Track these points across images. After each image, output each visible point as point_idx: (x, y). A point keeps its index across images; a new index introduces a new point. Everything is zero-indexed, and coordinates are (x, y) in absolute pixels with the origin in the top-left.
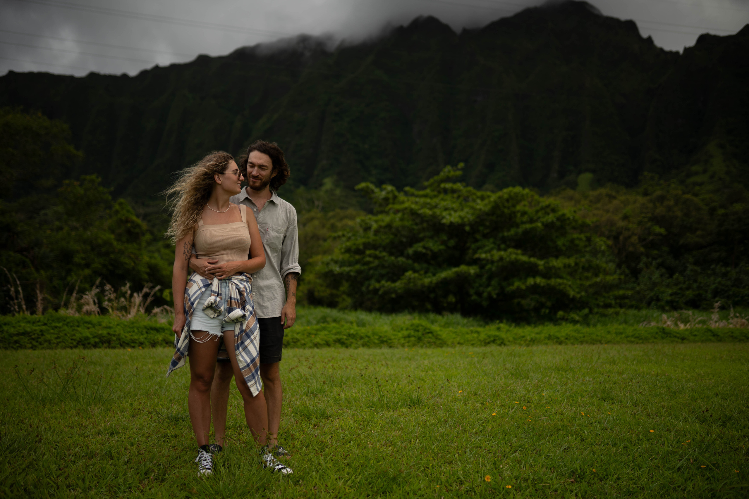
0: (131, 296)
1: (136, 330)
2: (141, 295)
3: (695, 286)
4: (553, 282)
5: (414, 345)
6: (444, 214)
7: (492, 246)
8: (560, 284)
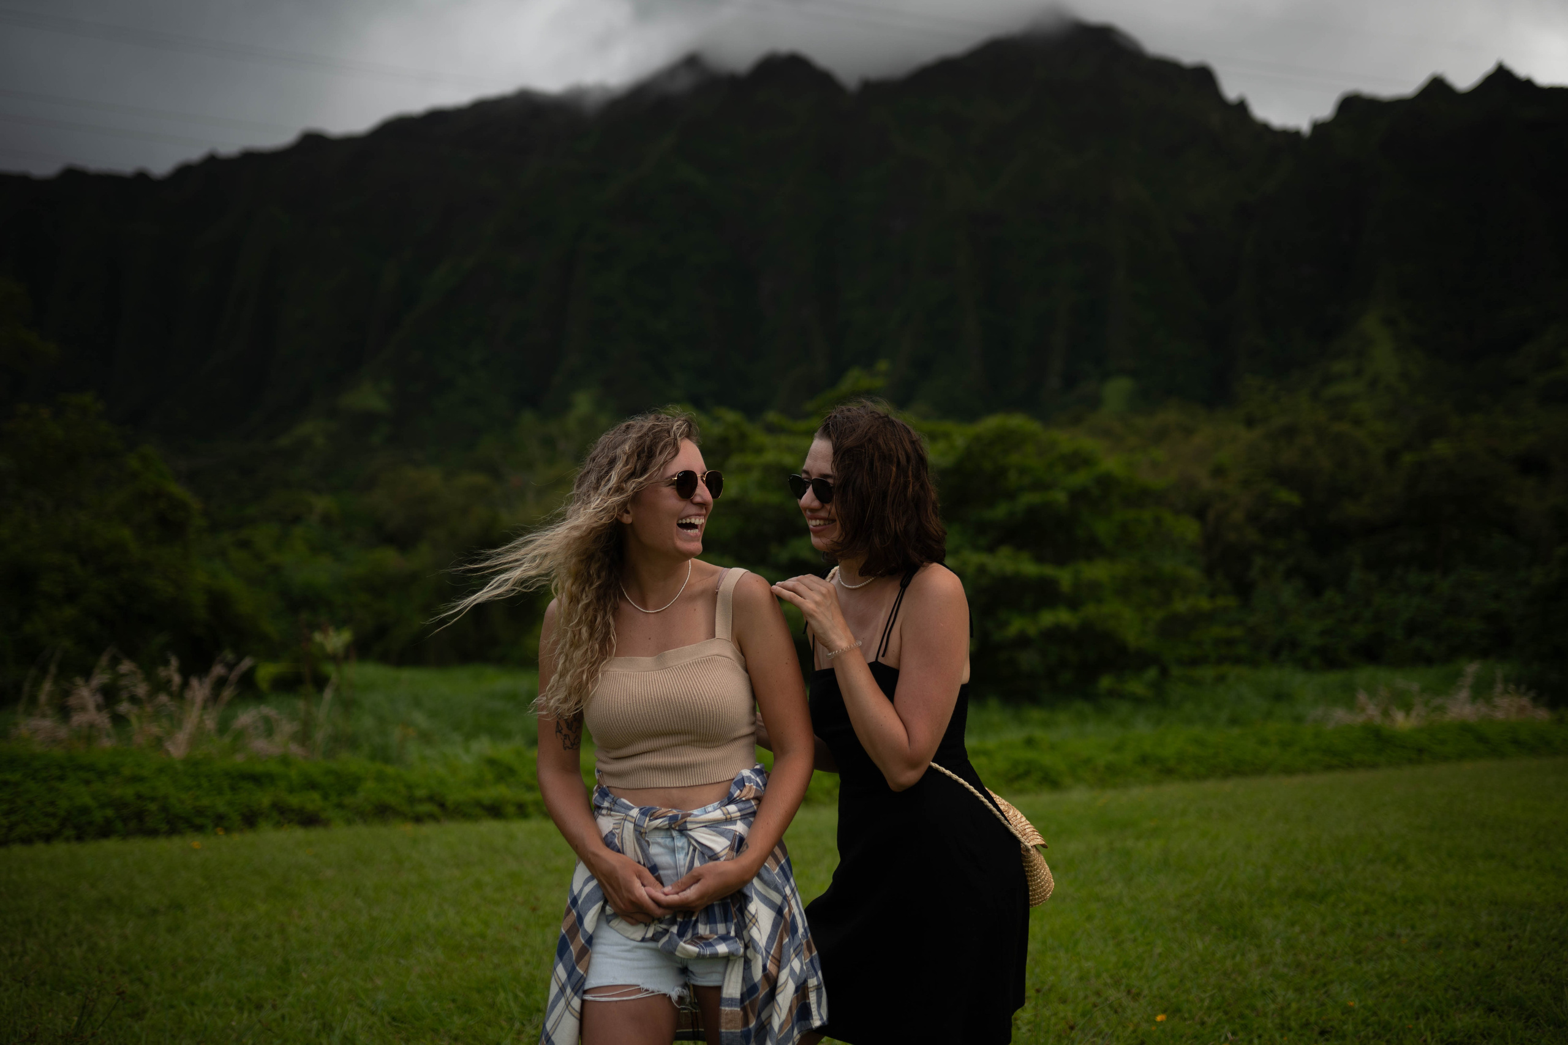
0: (185, 686)
1: (206, 784)
2: (207, 682)
3: (1368, 614)
7: (959, 541)
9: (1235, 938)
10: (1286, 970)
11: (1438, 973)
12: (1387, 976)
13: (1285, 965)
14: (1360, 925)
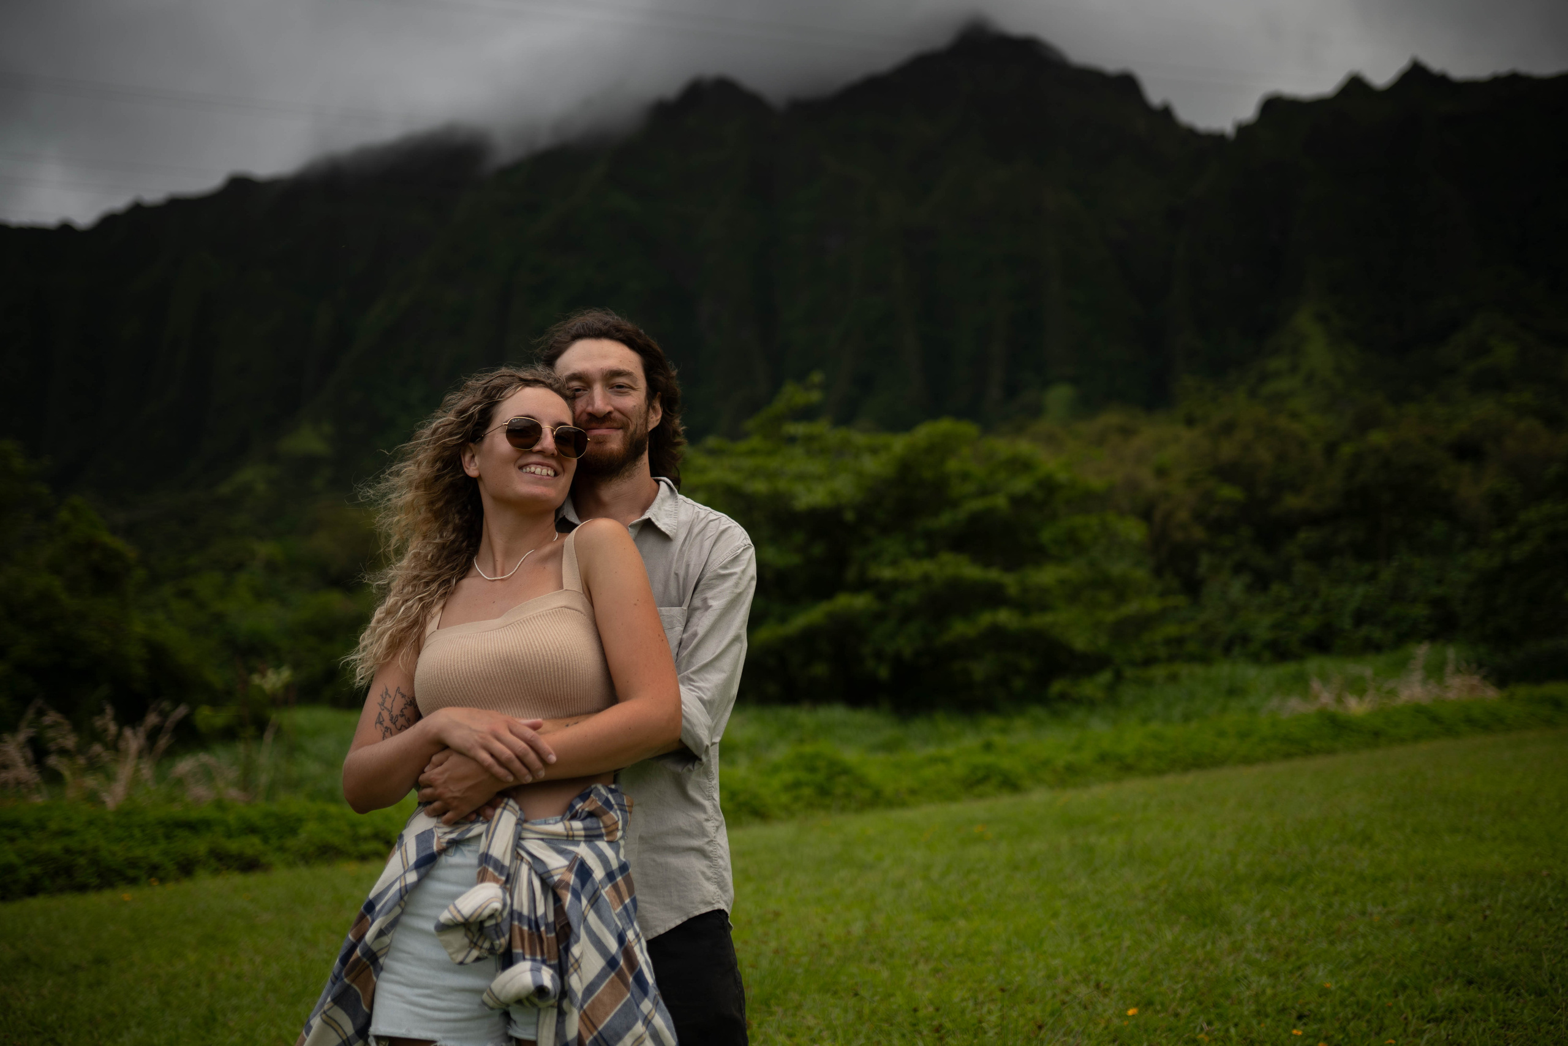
0: (119, 735)
1: (137, 833)
2: (142, 731)
3: (1316, 605)
4: (1037, 620)
5: (810, 805)
6: (799, 488)
7: (900, 549)
9: (1205, 926)
10: (1258, 956)
11: (1414, 948)
12: (1363, 955)
13: (1257, 951)
14: (1330, 905)
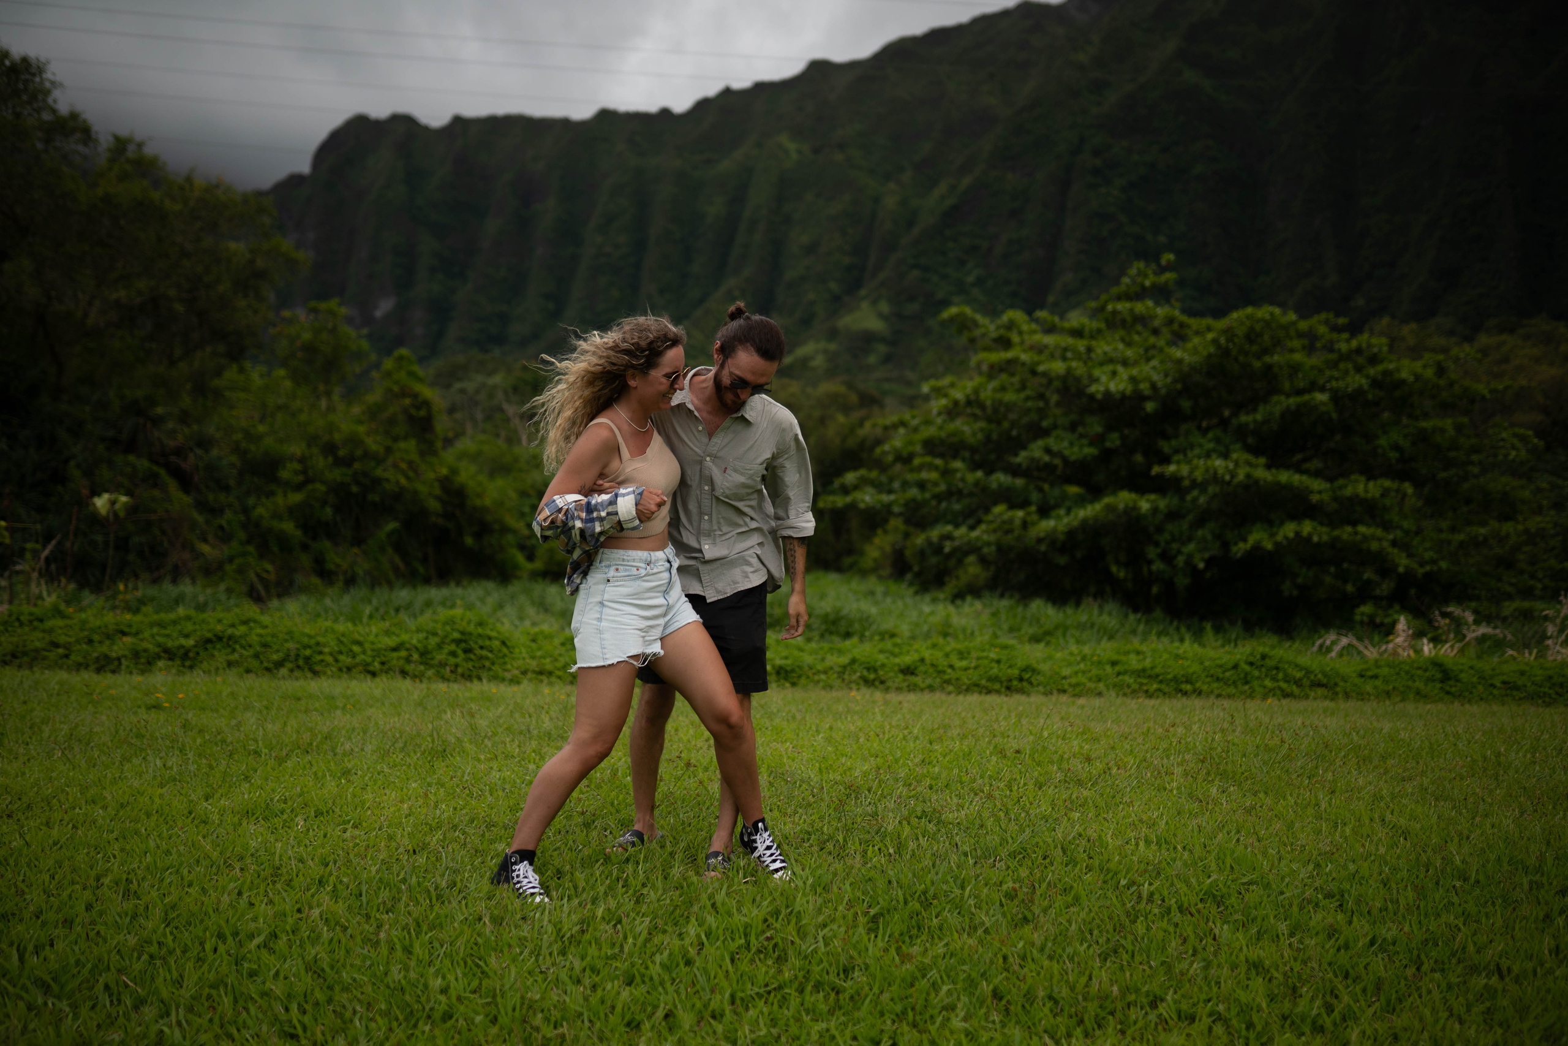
4: (1345, 533)
7: (1211, 445)
8: (1365, 538)
